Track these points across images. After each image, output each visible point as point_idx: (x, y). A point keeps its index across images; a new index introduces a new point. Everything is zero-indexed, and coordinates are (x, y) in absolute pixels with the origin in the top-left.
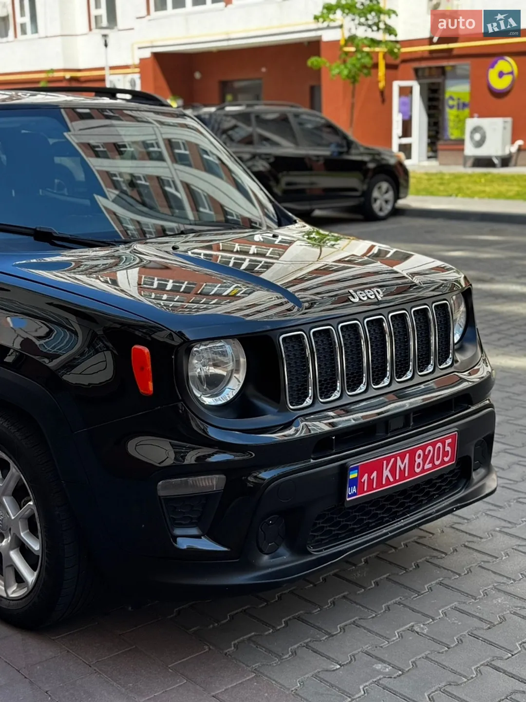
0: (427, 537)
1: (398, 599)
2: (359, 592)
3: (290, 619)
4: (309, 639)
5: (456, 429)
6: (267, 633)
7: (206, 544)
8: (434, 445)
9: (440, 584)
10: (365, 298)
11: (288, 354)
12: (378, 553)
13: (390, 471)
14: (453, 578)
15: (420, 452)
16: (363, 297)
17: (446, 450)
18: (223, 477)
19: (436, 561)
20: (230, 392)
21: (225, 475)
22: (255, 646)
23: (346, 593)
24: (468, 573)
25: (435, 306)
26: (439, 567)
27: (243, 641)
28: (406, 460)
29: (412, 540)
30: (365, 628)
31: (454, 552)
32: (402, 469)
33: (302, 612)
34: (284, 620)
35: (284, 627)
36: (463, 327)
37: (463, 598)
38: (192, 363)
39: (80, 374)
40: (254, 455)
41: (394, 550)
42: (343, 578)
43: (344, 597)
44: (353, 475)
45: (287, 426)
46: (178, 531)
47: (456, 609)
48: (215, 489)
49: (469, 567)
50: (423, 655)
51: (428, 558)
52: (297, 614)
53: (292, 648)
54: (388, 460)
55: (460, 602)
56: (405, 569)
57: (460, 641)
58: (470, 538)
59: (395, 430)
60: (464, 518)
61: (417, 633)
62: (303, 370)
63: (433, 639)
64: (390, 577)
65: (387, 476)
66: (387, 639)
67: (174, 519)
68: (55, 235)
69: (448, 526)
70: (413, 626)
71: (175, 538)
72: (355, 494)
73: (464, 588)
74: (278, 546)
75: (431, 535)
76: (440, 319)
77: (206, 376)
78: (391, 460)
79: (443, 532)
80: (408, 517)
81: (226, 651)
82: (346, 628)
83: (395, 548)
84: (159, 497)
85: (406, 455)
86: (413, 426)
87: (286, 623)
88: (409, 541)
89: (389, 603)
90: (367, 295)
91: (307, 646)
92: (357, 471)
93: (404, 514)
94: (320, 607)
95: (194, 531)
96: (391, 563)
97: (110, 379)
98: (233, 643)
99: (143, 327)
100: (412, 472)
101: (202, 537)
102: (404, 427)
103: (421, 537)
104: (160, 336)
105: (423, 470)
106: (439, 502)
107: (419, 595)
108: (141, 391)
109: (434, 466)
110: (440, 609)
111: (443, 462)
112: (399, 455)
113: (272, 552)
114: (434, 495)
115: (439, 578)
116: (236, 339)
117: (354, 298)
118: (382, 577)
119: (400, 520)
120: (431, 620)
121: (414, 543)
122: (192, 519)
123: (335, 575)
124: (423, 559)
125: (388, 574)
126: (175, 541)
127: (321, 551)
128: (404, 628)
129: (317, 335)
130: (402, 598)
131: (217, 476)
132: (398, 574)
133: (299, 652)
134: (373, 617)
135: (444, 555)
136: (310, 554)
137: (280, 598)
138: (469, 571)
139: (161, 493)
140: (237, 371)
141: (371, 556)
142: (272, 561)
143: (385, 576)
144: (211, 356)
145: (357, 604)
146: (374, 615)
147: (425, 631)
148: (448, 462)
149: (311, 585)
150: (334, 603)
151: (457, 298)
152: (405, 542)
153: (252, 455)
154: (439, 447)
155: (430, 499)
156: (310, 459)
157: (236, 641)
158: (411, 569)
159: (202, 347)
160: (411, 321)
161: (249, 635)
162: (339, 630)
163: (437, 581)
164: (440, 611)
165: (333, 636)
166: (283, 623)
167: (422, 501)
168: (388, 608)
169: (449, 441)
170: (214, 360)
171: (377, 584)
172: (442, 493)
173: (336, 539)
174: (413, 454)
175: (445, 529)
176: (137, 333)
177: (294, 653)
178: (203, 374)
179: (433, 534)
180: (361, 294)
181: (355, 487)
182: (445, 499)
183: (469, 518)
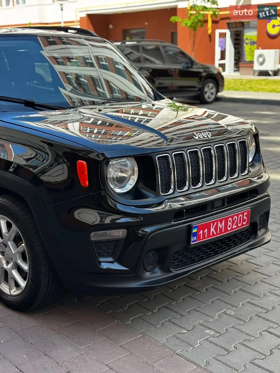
0: (234, 266)
1: (218, 297)
2: (197, 294)
3: (160, 307)
4: (170, 318)
5: (250, 207)
6: (148, 314)
7: (116, 266)
8: (238, 215)
9: (241, 290)
10: (202, 137)
11: (160, 166)
12: (207, 274)
13: (215, 229)
14: (247, 287)
15: (230, 219)
16: (201, 136)
17: (244, 218)
18: (126, 230)
19: (239, 278)
20: (130, 186)
21: (126, 229)
22: (142, 321)
23: (190, 294)
24: (255, 284)
25: (239, 142)
26: (239, 281)
27: (136, 318)
28: (223, 223)
29: (225, 267)
30: (200, 312)
31: (247, 273)
32: (221, 228)
33: (166, 304)
34: (157, 307)
35: (157, 311)
36: (254, 154)
37: (253, 297)
38: (109, 171)
39: (49, 176)
40: (142, 219)
41: (215, 273)
42: (188, 287)
43: (189, 296)
44: (195, 231)
45: (160, 204)
46: (101, 259)
47: (249, 302)
48: (121, 237)
49: (256, 281)
50: (231, 325)
51: (234, 276)
52: (164, 305)
53: (162, 321)
54: (213, 223)
55: (251, 299)
56: (222, 282)
57: (251, 319)
58: (256, 267)
59: (217, 207)
60: (253, 257)
61: (228, 314)
62: (168, 174)
63: (237, 318)
64: (214, 286)
65: (213, 231)
66: (212, 318)
67: (100, 253)
68: (35, 103)
69: (244, 260)
70: (226, 311)
71: (100, 263)
72: (195, 241)
73: (253, 292)
74: (155, 267)
75: (235, 265)
76: (241, 149)
77: (117, 177)
78: (215, 223)
79: (242, 263)
80: (224, 254)
81: (127, 323)
82: (190, 312)
83: (216, 272)
84: (92, 241)
85: (223, 220)
86: (227, 205)
87: (158, 309)
88: (224, 268)
89: (213, 299)
90: (203, 135)
91: (169, 321)
92: (197, 228)
93: (221, 252)
94: (176, 301)
95: (110, 259)
96: (214, 279)
97: (66, 179)
98: (130, 319)
99: (83, 151)
100: (226, 230)
101: (114, 262)
102: (222, 206)
103: (230, 266)
104: (92, 156)
105: (232, 229)
106: (240, 246)
107: (229, 295)
108: (82, 185)
109: (238, 227)
110: (240, 303)
111: (243, 225)
112: (219, 220)
113: (151, 271)
114: (238, 242)
115: (240, 287)
116: (132, 157)
117: (196, 137)
118: (209, 286)
119: (219, 255)
120: (235, 308)
121: (227, 269)
122: (109, 253)
123: (184, 285)
124: (232, 277)
125: (212, 285)
126: (100, 265)
127: (178, 270)
128: (221, 312)
129: (176, 156)
130: (220, 296)
131: (122, 230)
132: (218, 285)
133: (165, 324)
134: (205, 306)
135: (242, 275)
136: (171, 272)
137: (155, 296)
138: (256, 283)
139: (93, 239)
140: (133, 174)
141: (203, 275)
142: (151, 275)
143: (211, 285)
144: (119, 166)
145: (196, 300)
146: (205, 305)
147: (232, 314)
148: (245, 225)
149: (172, 290)
150: (184, 299)
151: (251, 138)
152: (221, 269)
153: (141, 219)
154: (241, 217)
155: (236, 245)
156: (172, 221)
157: (132, 318)
158: (225, 282)
159: (115, 162)
160: (226, 150)
161: (139, 315)
162: (187, 313)
163: (239, 288)
164: (240, 304)
165: (183, 316)
166: (157, 309)
167: (231, 245)
168: (213, 302)
169: (246, 214)
170: (121, 169)
171: (207, 290)
172: (242, 242)
173: (185, 264)
174: (226, 220)
175: (243, 262)
176: (80, 154)
177: (163, 324)
178: (115, 176)
179: (236, 264)
180: (199, 134)
181: (195, 237)
182: (244, 245)
183: (255, 256)
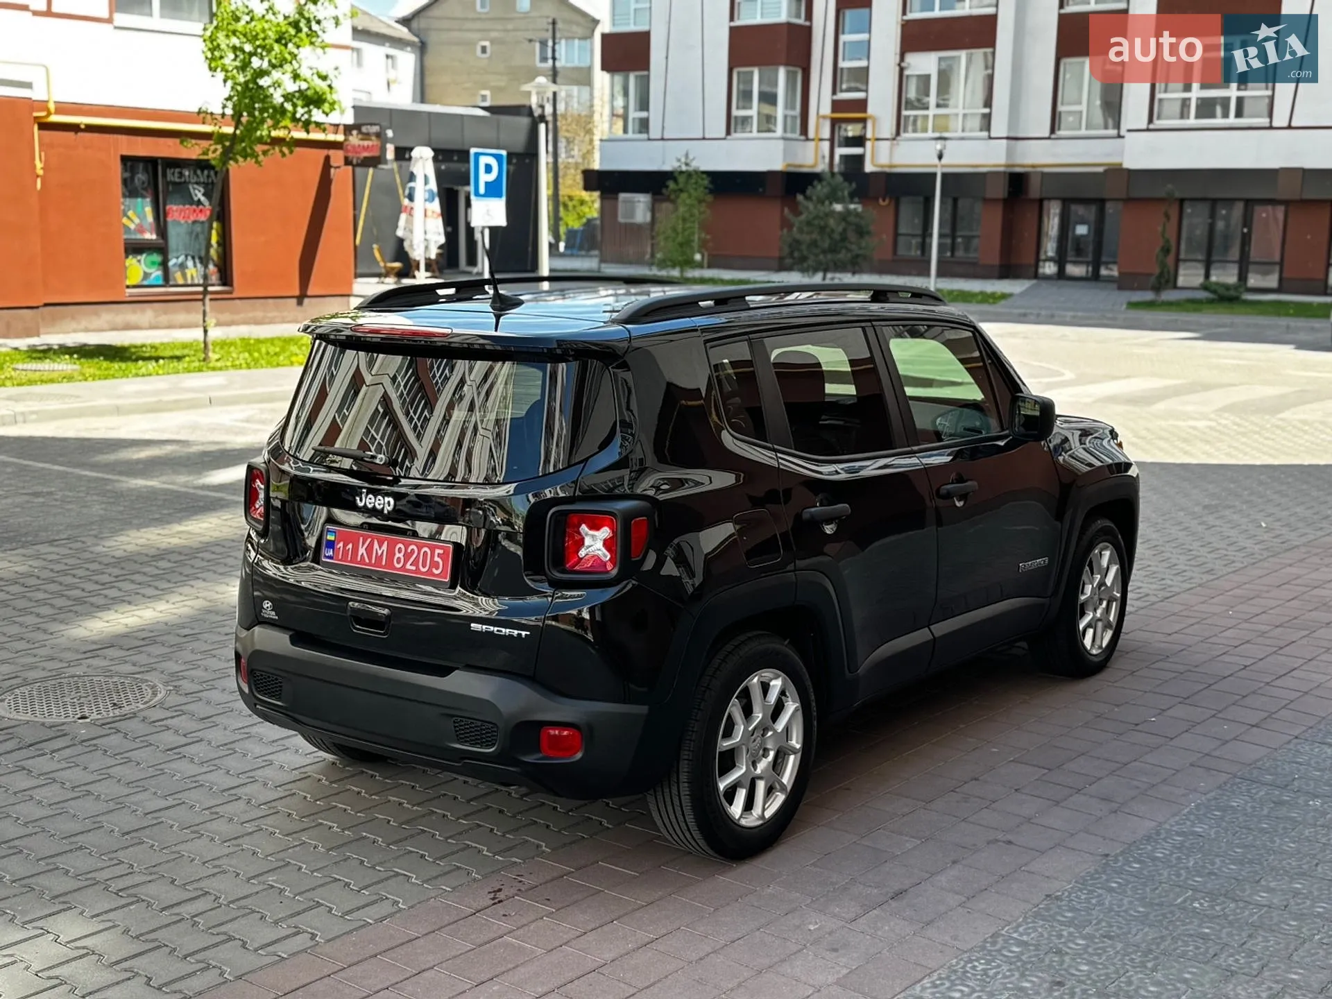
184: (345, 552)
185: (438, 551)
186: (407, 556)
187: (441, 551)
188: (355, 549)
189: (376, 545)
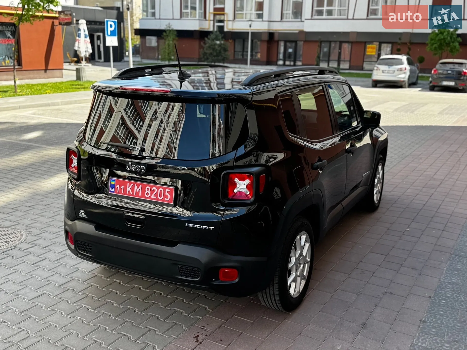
184: (121, 190)
185: (167, 190)
186: (152, 192)
187: (169, 190)
188: (125, 189)
189: (136, 187)
